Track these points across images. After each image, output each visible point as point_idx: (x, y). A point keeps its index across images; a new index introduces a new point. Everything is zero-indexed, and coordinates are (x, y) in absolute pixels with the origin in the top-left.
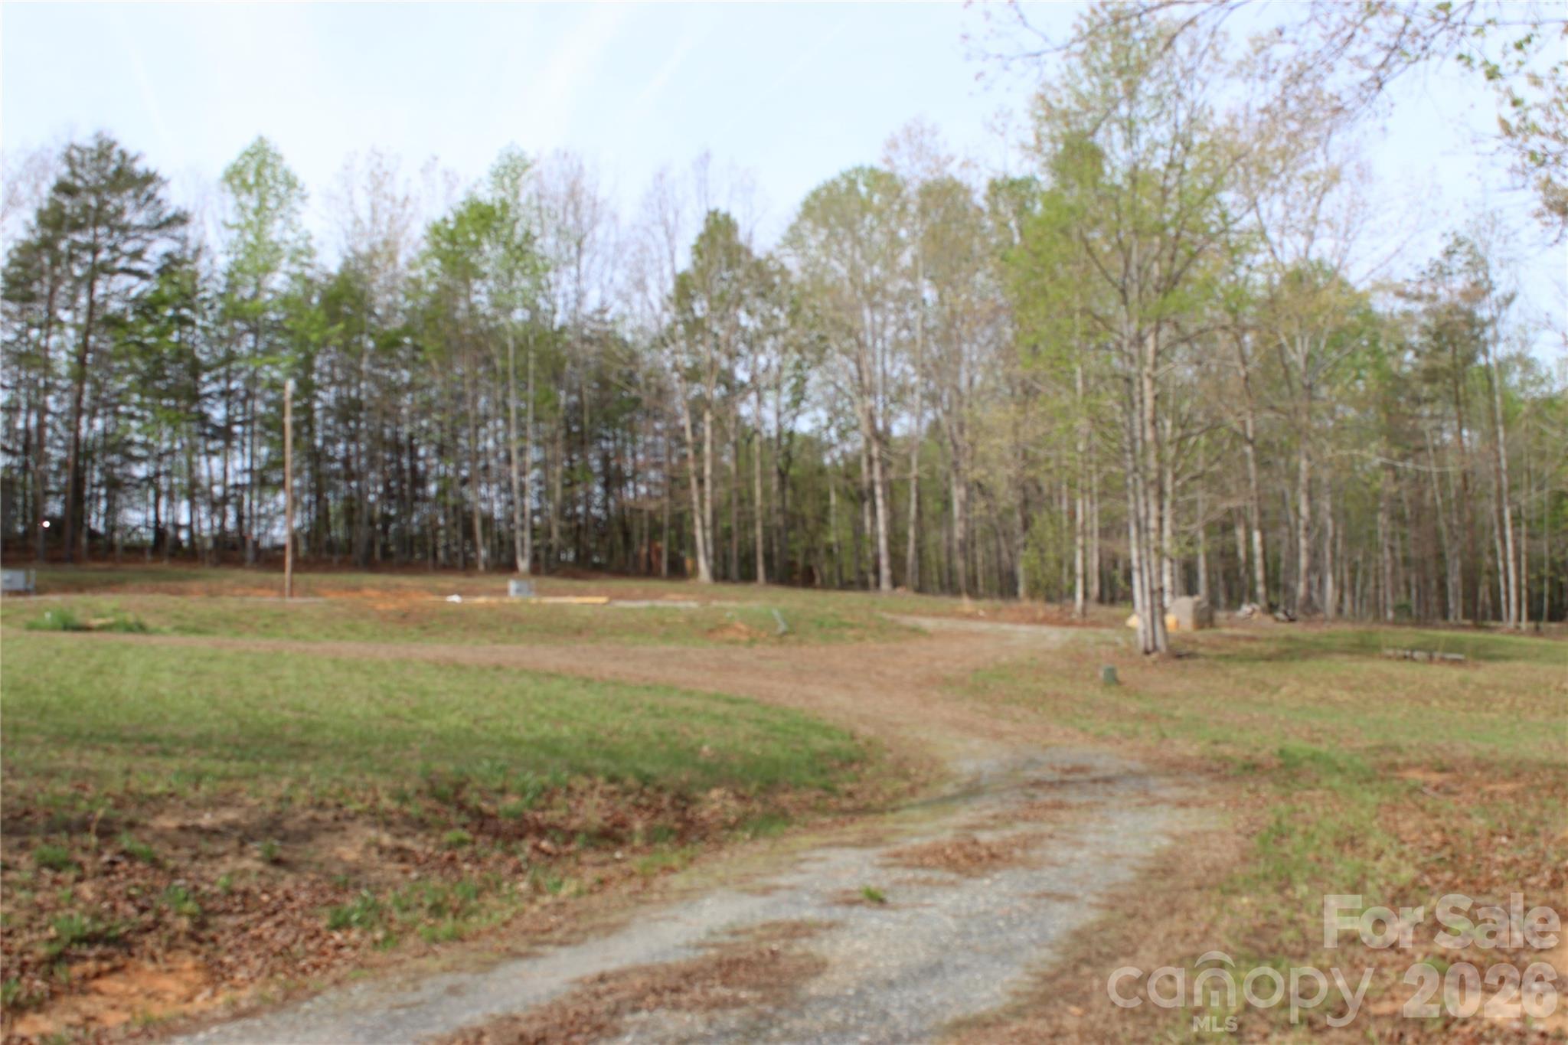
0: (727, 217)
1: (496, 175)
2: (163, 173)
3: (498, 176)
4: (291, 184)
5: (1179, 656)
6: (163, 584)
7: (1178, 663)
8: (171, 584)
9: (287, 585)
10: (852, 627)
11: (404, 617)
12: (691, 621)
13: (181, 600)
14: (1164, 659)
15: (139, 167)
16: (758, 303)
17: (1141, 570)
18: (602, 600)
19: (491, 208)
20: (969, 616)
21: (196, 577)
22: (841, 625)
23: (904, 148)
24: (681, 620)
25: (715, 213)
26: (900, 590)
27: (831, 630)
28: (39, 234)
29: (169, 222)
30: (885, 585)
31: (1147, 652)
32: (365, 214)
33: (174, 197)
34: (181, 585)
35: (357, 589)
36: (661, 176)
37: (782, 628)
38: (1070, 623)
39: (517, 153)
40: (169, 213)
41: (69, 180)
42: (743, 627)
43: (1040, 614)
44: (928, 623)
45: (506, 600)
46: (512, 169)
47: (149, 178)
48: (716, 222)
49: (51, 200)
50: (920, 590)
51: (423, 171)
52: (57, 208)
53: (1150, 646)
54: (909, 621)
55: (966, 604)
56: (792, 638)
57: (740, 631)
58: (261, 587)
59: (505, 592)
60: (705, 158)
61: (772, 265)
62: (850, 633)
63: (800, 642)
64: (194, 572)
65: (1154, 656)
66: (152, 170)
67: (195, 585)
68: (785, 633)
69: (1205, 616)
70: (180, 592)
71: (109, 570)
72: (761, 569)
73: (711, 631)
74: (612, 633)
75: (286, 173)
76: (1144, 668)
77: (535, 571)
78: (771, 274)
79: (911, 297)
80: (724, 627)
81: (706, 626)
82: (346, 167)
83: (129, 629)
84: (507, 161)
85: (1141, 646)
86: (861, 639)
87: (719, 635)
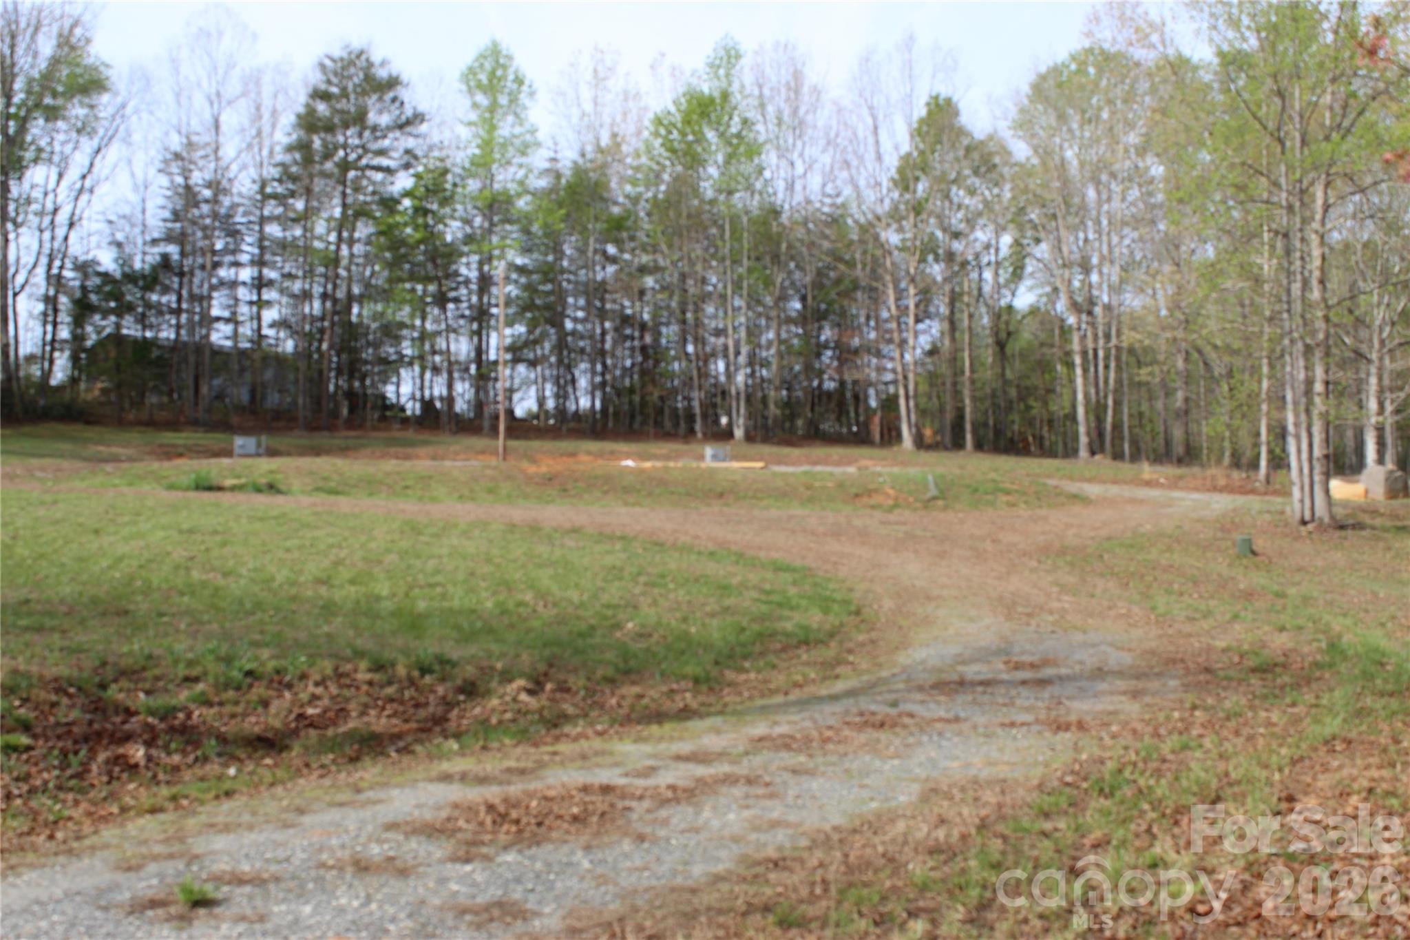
0: (949, 101)
1: (711, 65)
2: (404, 78)
3: (713, 66)
4: (519, 81)
5: (1342, 527)
6: (393, 450)
7: (1338, 533)
8: (401, 450)
9: (501, 450)
10: (1008, 493)
11: (550, 479)
12: (841, 485)
13: (407, 464)
14: (1321, 527)
15: (382, 73)
16: (976, 181)
18: (760, 464)
19: (712, 100)
20: (1148, 484)
21: (426, 443)
22: (997, 490)
23: (1106, 21)
24: (830, 484)
25: (936, 98)
26: (1098, 457)
27: (979, 495)
28: (294, 137)
29: (408, 123)
30: (1083, 453)
31: (1304, 522)
32: (588, 107)
33: (415, 97)
34: (409, 450)
35: (573, 455)
36: (867, 60)
37: (933, 491)
38: (1253, 491)
39: (731, 44)
40: (409, 112)
41: (323, 87)
42: (891, 492)
43: (1222, 482)
44: (1093, 490)
45: (703, 465)
46: (729, 57)
47: (393, 82)
48: (937, 105)
49: (307, 105)
50: (1118, 456)
51: (652, 67)
52: (311, 111)
53: (1307, 517)
54: (1073, 487)
55: (1147, 470)
56: (940, 503)
57: (887, 495)
58: (483, 452)
59: (702, 457)
60: (909, 42)
61: (992, 146)
62: (1005, 498)
63: (945, 508)
64: (434, 439)
65: (1310, 527)
66: (394, 74)
67: (422, 451)
68: (935, 498)
69: (1400, 485)
70: (407, 457)
71: (358, 437)
72: (969, 437)
73: (857, 496)
74: (754, 497)
75: (516, 72)
76: (1298, 538)
77: (749, 438)
78: (991, 154)
79: (1137, 176)
80: (870, 493)
81: (854, 490)
82: (572, 65)
83: (258, 490)
84: (722, 53)
85: (1298, 516)
86: (1012, 505)
87: (865, 500)
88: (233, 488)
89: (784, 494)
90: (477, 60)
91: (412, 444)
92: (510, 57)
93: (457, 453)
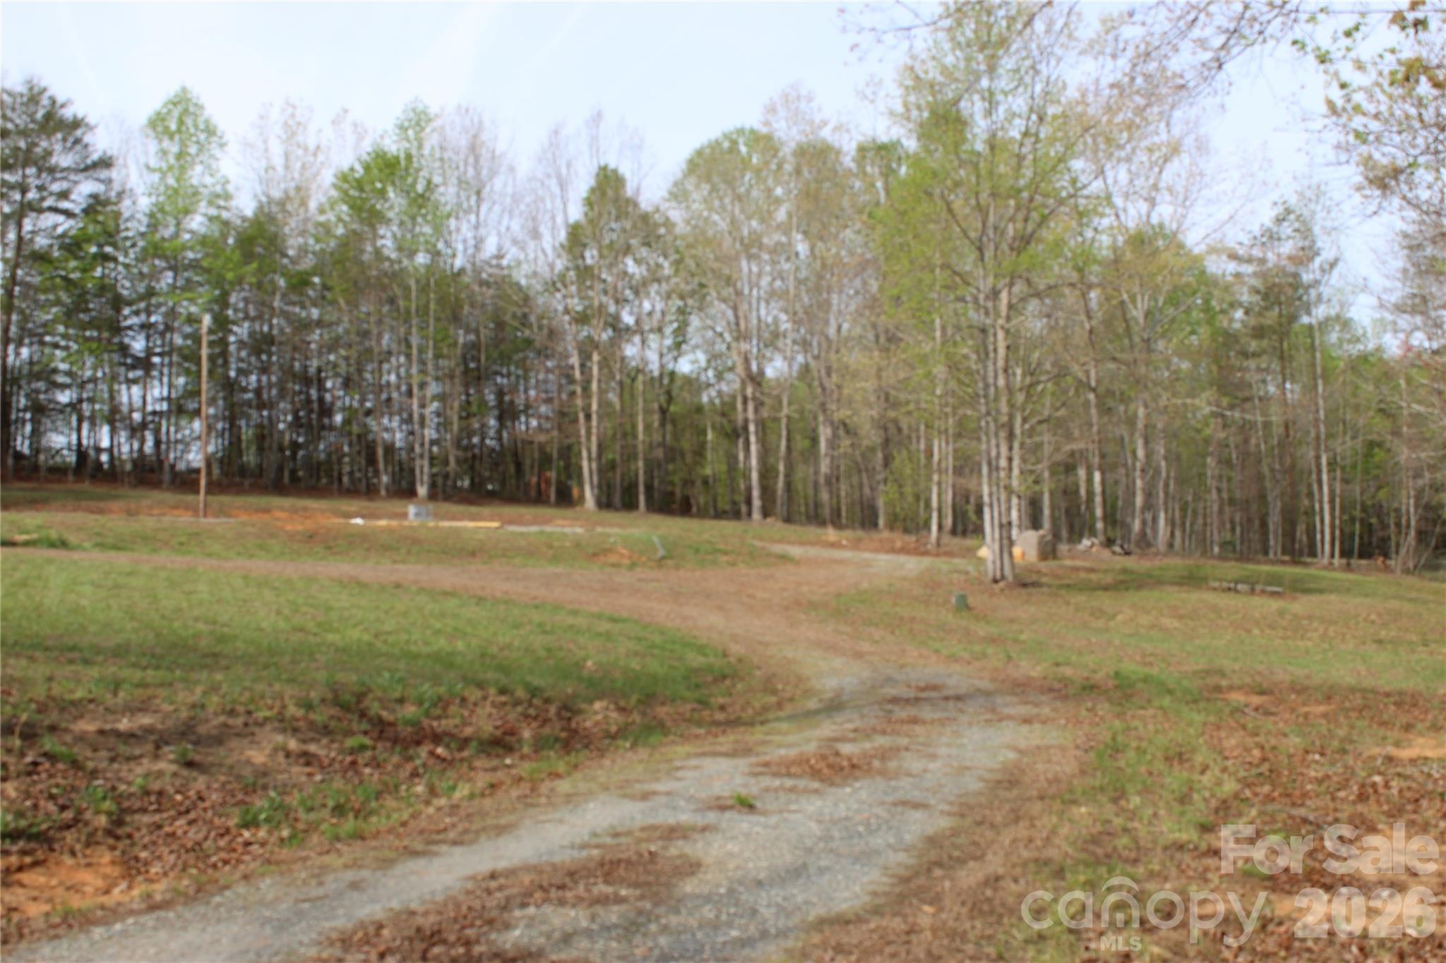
0: (615, 171)
1: (401, 127)
2: (91, 120)
3: (403, 129)
4: (211, 132)
5: (1025, 585)
6: (84, 503)
7: (1024, 591)
8: (93, 504)
9: (201, 505)
10: (725, 553)
11: (311, 537)
12: (577, 545)
13: (102, 519)
14: (1010, 587)
15: (68, 113)
16: (644, 252)
17: (991, 506)
19: (397, 158)
20: (833, 545)
21: (116, 497)
22: (716, 551)
23: (782, 113)
24: (568, 544)
25: (605, 168)
26: (769, 520)
27: (707, 555)
29: (96, 165)
30: (756, 515)
31: (995, 581)
32: (278, 161)
33: (100, 142)
34: (101, 504)
35: (267, 511)
36: (556, 133)
37: (661, 553)
38: (926, 553)
39: (420, 107)
40: (95, 156)
42: (624, 551)
43: (898, 544)
44: (795, 551)
45: (406, 523)
46: (417, 121)
47: (77, 124)
48: (606, 177)
50: (788, 520)
51: (333, 122)
53: (998, 575)
54: (778, 548)
55: (831, 534)
56: (670, 562)
57: (622, 555)
58: (176, 507)
59: (404, 515)
61: (658, 218)
62: (725, 558)
63: (677, 567)
64: (114, 492)
65: (1002, 584)
66: (80, 115)
67: (115, 505)
68: (663, 558)
69: (1049, 549)
70: (101, 511)
71: (34, 489)
72: (642, 498)
73: (595, 555)
74: (504, 556)
75: (207, 122)
76: (992, 595)
77: (432, 496)
78: (656, 225)
79: (784, 250)
80: (607, 551)
81: (591, 550)
82: (262, 118)
83: (52, 545)
84: (412, 115)
85: (990, 575)
86: (733, 564)
87: (602, 559)
88: (26, 544)
89: (530, 552)
90: (165, 105)
91: (101, 498)
92: (201, 107)
93: (151, 508)
